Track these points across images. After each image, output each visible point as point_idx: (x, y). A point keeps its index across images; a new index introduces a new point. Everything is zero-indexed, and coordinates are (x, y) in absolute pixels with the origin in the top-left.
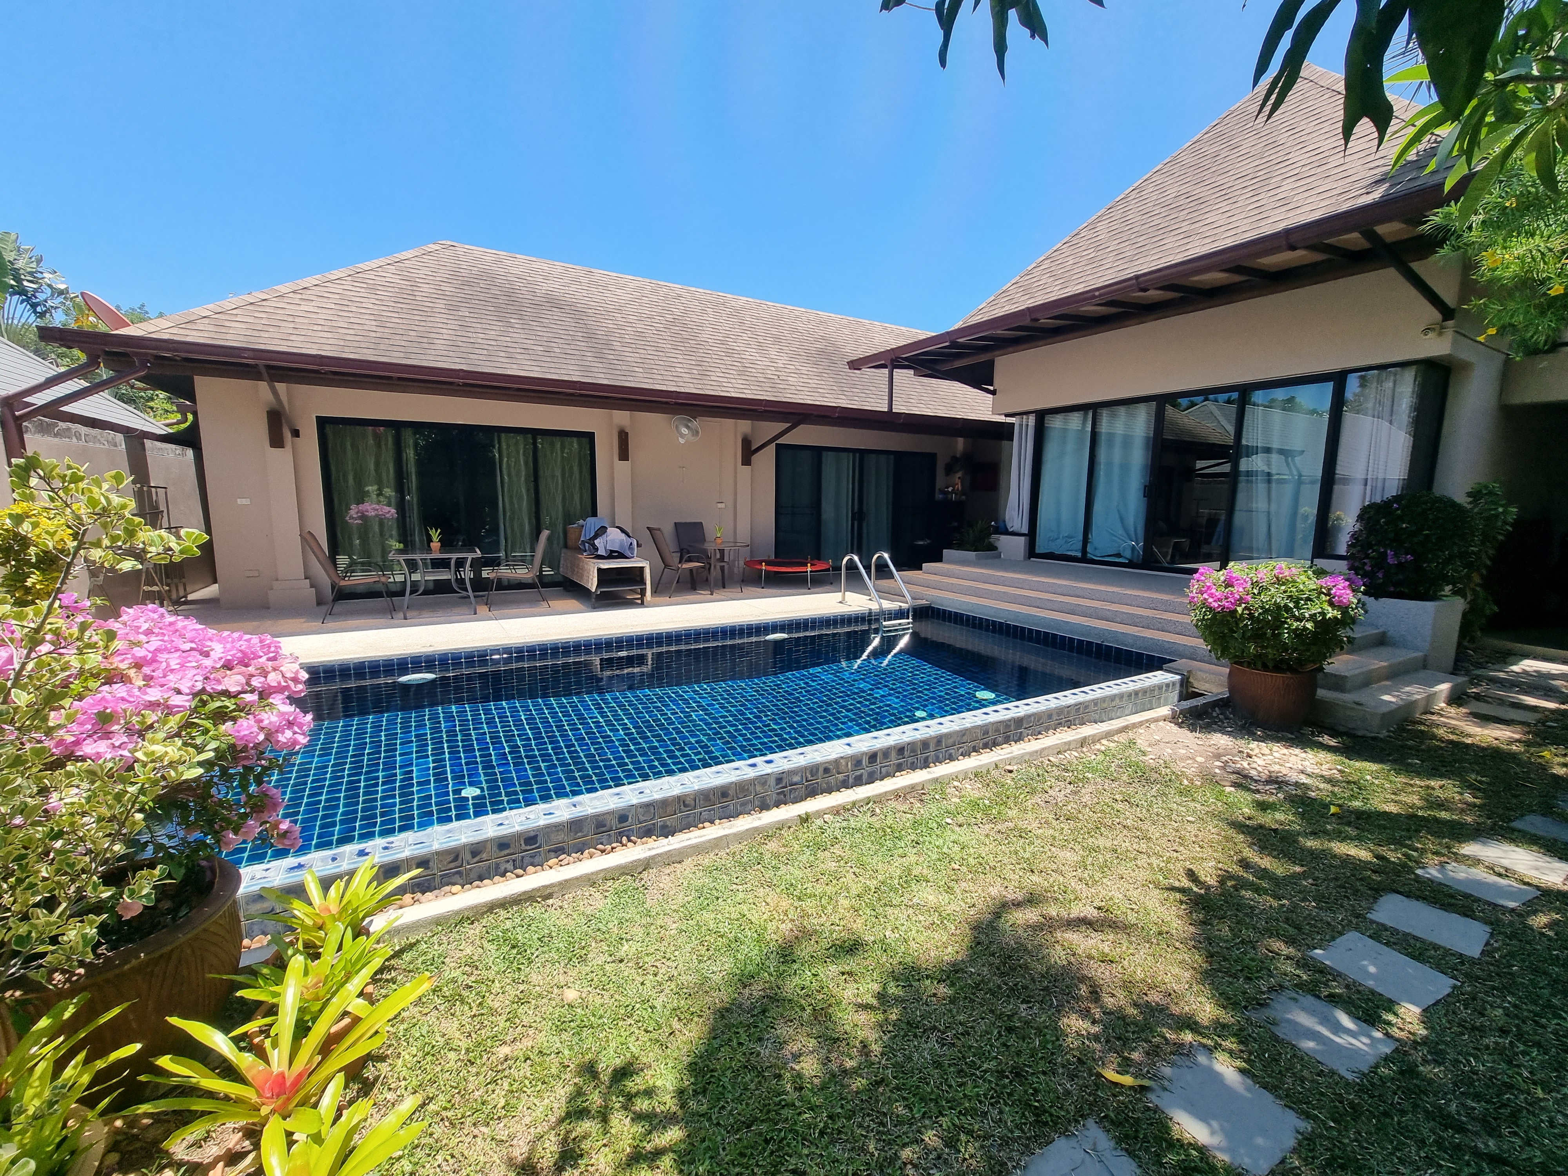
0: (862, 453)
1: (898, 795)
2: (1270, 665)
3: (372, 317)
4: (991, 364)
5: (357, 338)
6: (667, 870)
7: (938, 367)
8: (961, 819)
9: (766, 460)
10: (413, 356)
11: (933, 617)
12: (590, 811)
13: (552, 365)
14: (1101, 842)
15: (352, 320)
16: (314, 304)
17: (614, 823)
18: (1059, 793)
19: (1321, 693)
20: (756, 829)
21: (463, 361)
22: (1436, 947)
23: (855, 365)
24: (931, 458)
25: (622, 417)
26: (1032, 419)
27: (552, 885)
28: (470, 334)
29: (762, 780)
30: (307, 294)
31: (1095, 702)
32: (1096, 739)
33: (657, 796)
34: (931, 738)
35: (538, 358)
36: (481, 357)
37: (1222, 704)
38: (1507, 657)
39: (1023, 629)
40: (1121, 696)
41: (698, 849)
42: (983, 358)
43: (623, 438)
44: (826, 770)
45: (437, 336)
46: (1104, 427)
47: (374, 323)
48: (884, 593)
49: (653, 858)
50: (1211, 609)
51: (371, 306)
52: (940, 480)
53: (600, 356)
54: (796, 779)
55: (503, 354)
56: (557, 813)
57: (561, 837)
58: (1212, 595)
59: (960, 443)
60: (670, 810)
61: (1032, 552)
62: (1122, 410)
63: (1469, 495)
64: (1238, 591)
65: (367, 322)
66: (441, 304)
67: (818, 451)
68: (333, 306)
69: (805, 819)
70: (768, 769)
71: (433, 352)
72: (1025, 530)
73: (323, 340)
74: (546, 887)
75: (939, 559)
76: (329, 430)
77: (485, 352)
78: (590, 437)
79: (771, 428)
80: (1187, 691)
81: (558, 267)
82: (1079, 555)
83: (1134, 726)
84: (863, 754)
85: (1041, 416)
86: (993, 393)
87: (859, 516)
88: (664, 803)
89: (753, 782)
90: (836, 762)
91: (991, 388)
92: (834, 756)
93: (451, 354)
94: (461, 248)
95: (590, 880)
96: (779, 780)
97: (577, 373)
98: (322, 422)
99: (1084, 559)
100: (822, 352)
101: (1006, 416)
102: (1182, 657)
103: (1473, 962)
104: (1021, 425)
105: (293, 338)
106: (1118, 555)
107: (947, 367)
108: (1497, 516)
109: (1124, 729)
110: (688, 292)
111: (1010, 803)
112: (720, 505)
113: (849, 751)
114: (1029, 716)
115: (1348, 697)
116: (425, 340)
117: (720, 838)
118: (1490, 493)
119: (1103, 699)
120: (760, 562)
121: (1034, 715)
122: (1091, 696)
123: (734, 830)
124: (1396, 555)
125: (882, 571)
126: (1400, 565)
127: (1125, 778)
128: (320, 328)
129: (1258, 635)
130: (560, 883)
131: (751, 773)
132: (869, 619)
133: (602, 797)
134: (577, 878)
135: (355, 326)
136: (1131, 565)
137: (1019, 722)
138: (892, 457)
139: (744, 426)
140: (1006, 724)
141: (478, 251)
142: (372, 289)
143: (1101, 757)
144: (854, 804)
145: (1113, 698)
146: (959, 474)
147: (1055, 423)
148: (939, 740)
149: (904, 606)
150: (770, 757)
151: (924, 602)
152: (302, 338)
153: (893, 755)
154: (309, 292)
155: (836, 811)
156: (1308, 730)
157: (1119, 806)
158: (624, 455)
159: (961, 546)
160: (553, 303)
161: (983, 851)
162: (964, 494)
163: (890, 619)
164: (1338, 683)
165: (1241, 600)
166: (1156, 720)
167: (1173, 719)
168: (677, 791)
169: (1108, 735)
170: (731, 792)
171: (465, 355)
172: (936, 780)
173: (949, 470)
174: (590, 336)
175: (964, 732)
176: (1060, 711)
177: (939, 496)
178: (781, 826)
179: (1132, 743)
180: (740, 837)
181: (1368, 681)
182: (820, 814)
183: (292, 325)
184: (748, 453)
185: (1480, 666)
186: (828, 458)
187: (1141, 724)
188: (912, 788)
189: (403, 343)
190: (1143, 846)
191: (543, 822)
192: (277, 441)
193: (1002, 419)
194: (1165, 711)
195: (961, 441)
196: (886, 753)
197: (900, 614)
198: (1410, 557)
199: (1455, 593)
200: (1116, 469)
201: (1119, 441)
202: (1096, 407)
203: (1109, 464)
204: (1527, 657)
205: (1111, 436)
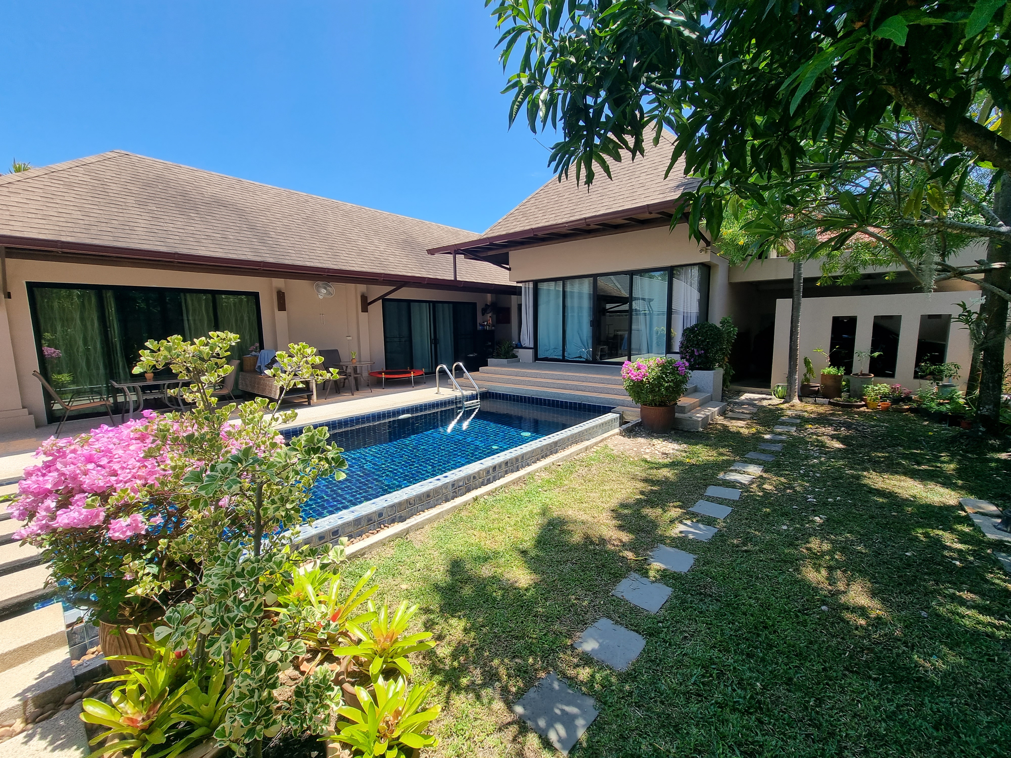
0: (435, 303)
1: (514, 482)
2: (657, 404)
3: (76, 208)
4: (507, 254)
5: (69, 225)
6: (418, 532)
7: (478, 254)
8: (545, 489)
9: (377, 309)
10: (120, 239)
11: (490, 397)
12: (364, 513)
13: (230, 248)
14: (605, 488)
15: (60, 210)
16: (22, 196)
17: (376, 518)
18: (583, 471)
19: (677, 415)
20: (455, 507)
21: (162, 244)
22: (726, 499)
23: (432, 252)
24: (474, 305)
25: (279, 283)
26: (531, 285)
27: (365, 548)
28: (162, 224)
29: (445, 486)
30: (12, 188)
31: (586, 430)
32: (592, 447)
33: (396, 501)
34: (519, 456)
35: (219, 242)
36: (176, 241)
37: (639, 425)
38: (739, 393)
39: (541, 399)
40: (596, 426)
41: (430, 521)
42: (504, 251)
43: (281, 297)
44: (474, 477)
45: (136, 224)
46: (568, 289)
47: (79, 213)
48: (463, 386)
49: (410, 527)
50: (632, 380)
51: (73, 199)
52: (480, 319)
53: (263, 242)
54: (461, 484)
55: (192, 239)
56: (346, 517)
57: (351, 529)
58: (632, 374)
59: (489, 297)
60: (403, 507)
61: (536, 358)
62: (577, 281)
63: (721, 323)
64: (643, 371)
65: (73, 212)
66: (131, 200)
67: (409, 302)
68: (40, 199)
69: (476, 499)
70: (447, 480)
71: (136, 237)
72: (532, 345)
73: (40, 226)
74: (362, 549)
75: (486, 365)
76: (38, 292)
77: (177, 238)
78: (255, 296)
79: (381, 290)
80: (623, 421)
81: (215, 176)
82: (561, 358)
83: (605, 439)
84: (490, 467)
85: (536, 283)
86: (509, 269)
87: (435, 341)
88: (400, 504)
89: (441, 487)
90: (478, 472)
91: (508, 266)
92: (477, 470)
93: (151, 238)
94: (136, 157)
95: (382, 543)
96: (453, 485)
97: (250, 253)
98: (32, 287)
99: (564, 360)
100: (405, 241)
101: (517, 282)
102: (618, 405)
103: (737, 501)
104: (525, 288)
105: (11, 223)
106: (580, 357)
107: (484, 255)
108: (730, 332)
109: (601, 441)
110: (312, 198)
111: (564, 478)
112: (349, 338)
113: (483, 467)
114: (560, 440)
115: (686, 415)
116: (127, 228)
117: (439, 514)
118: (728, 322)
119: (589, 429)
120: (380, 373)
121: (562, 439)
122: (584, 428)
123: (445, 509)
124: (698, 351)
125: (459, 372)
126: (700, 356)
127: (607, 461)
128: (34, 216)
129: (652, 391)
130: (369, 546)
131: (440, 484)
132: (455, 401)
133: (365, 507)
134: (376, 543)
135: (64, 215)
136: (587, 361)
137: (556, 443)
138: (451, 305)
139: (362, 288)
140: (550, 445)
141: (149, 160)
142: (70, 186)
143: (595, 454)
144: (496, 489)
145: (593, 428)
146: (490, 315)
147: (543, 287)
148: (523, 456)
149: (474, 392)
150: (445, 475)
151: (484, 389)
152: (20, 224)
153: (503, 466)
154: (14, 186)
155: (489, 493)
156: (673, 432)
157: (608, 473)
158: (282, 307)
159: (498, 356)
160: (219, 203)
161: (559, 499)
162: (493, 326)
163: (467, 401)
164: (683, 409)
165: (645, 375)
166: (614, 435)
167: (621, 434)
168: (405, 497)
169: (596, 444)
170: (431, 494)
171: (162, 240)
172: (529, 473)
173: (484, 312)
174: (252, 228)
175: (533, 451)
176: (572, 436)
177: (479, 328)
178: (466, 504)
179: (606, 446)
180: (448, 512)
181: (693, 407)
182: (482, 496)
183: (8, 213)
184: (365, 304)
185: (730, 398)
186: (414, 307)
187: (608, 437)
188: (520, 478)
189: (109, 229)
190: (622, 487)
191: (340, 522)
193: (515, 284)
194: (617, 430)
195: (489, 295)
196: (500, 465)
197: (473, 397)
198: (703, 352)
199: (720, 366)
200: (576, 310)
201: (576, 295)
202: (564, 279)
203: (573, 308)
204: (746, 392)
205: (572, 293)
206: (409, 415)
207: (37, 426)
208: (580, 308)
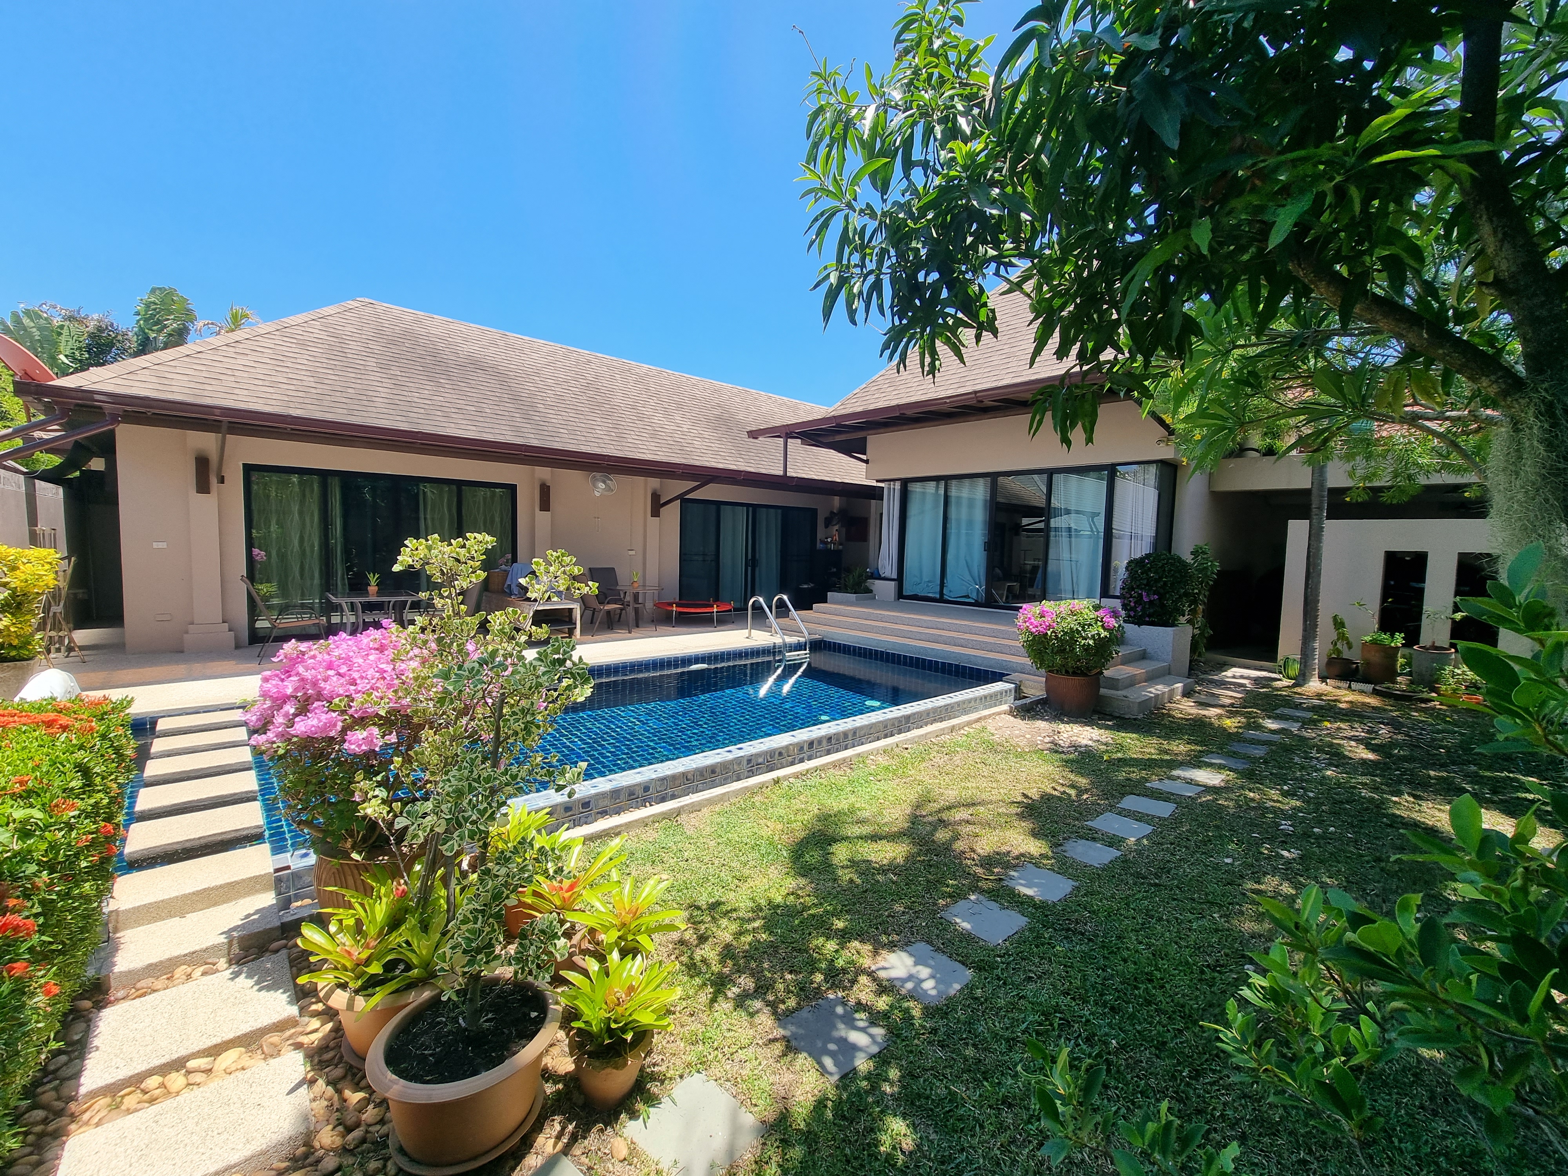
0: (754, 509)
1: (835, 765)
2: (1071, 671)
3: (308, 373)
4: (864, 440)
5: (300, 394)
6: (692, 815)
7: (820, 439)
8: (879, 778)
9: (672, 514)
10: (355, 413)
11: (825, 648)
12: (624, 784)
13: (486, 425)
14: (969, 785)
15: (290, 376)
16: (249, 358)
17: (640, 792)
18: (940, 760)
19: (1103, 691)
20: (746, 788)
21: (404, 419)
22: (1148, 815)
23: (754, 434)
24: (813, 512)
25: (543, 473)
26: (898, 485)
27: (621, 826)
28: (405, 393)
29: (738, 760)
30: (240, 348)
31: (958, 704)
32: (961, 727)
33: (669, 773)
34: (850, 730)
35: (472, 418)
36: (420, 416)
37: (1042, 702)
38: (1223, 666)
39: (899, 655)
40: (975, 699)
41: (710, 802)
42: (860, 435)
43: (545, 491)
44: (780, 754)
45: (375, 394)
46: (953, 492)
47: (312, 379)
48: (785, 630)
49: (682, 807)
50: (1032, 633)
51: (306, 362)
52: (821, 533)
53: (527, 418)
54: (760, 760)
55: (439, 413)
56: (601, 786)
57: (606, 802)
58: (1032, 624)
59: (836, 501)
60: (677, 782)
61: (900, 595)
62: (967, 482)
63: (1192, 553)
64: (1048, 620)
65: (305, 378)
66: (371, 362)
67: (718, 504)
68: (268, 361)
69: (777, 781)
70: (741, 753)
71: (374, 410)
72: (895, 576)
73: (268, 396)
74: (617, 826)
75: (825, 601)
76: (255, 477)
77: (422, 411)
78: (512, 489)
79: (681, 486)
80: (1019, 693)
81: (474, 328)
82: (938, 596)
83: (985, 718)
84: (805, 741)
85: (905, 483)
86: (867, 462)
87: (752, 563)
88: (674, 777)
89: (731, 762)
90: (787, 747)
91: (864, 457)
92: (785, 743)
93: (391, 412)
94: (382, 306)
95: (644, 823)
96: (749, 761)
97: (510, 433)
98: (248, 469)
99: (942, 600)
100: (719, 418)
101: (878, 481)
102: (1015, 671)
103: (1165, 819)
104: (889, 489)
105: (237, 391)
106: (967, 597)
107: (830, 439)
108: (1206, 568)
109: (978, 720)
110: (596, 357)
111: (909, 766)
112: (631, 553)
113: (795, 740)
114: (914, 714)
115: (1120, 693)
116: (364, 398)
117: (724, 794)
118: (1204, 553)
119: (964, 702)
120: (671, 604)
121: (917, 713)
122: (955, 700)
123: (732, 789)
124: (1148, 595)
125: (782, 610)
126: (1151, 602)
127: (981, 750)
128: (261, 383)
129: (1061, 651)
130: (626, 824)
131: (730, 757)
132: (772, 651)
133: (627, 776)
134: (636, 821)
135: (295, 382)
136: (976, 604)
137: (907, 718)
138: (780, 511)
139: (654, 483)
140: (899, 719)
141: (396, 310)
142: (302, 344)
143: (964, 738)
144: (807, 771)
145: (970, 701)
146: (837, 527)
147: (916, 488)
148: (855, 731)
149: (802, 640)
150: (739, 746)
151: (817, 636)
152: (246, 393)
153: (824, 743)
154: (241, 346)
155: (797, 776)
156: (1095, 717)
157: (979, 766)
158: (545, 505)
159: (844, 589)
160: (477, 365)
161: (897, 793)
162: (841, 544)
163: (790, 651)
164: (1114, 683)
165: (1049, 627)
166: (999, 714)
167: (1011, 712)
168: (681, 769)
169: (969, 724)
170: (718, 770)
171: (404, 414)
172: (859, 755)
173: (828, 523)
174: (515, 398)
175: (871, 726)
176: (935, 710)
177: (819, 546)
178: (762, 786)
179: (984, 728)
180: (736, 793)
181: (1132, 682)
182: (786, 778)
183: (233, 379)
184: (657, 505)
185: (1205, 673)
186: (726, 511)
187: (990, 716)
188: (844, 760)
189: (344, 400)
190: (994, 785)
191: (593, 791)
192: (203, 487)
193: (874, 484)
194: (1005, 707)
195: (837, 499)
196: (820, 741)
197: (799, 647)
198: (1156, 597)
199: (1189, 622)
200: (963, 525)
201: (965, 502)
202: (947, 479)
203: (958, 521)
204: (1235, 666)
205: (959, 498)
206: (705, 666)
207: (238, 647)
208: (970, 523)
